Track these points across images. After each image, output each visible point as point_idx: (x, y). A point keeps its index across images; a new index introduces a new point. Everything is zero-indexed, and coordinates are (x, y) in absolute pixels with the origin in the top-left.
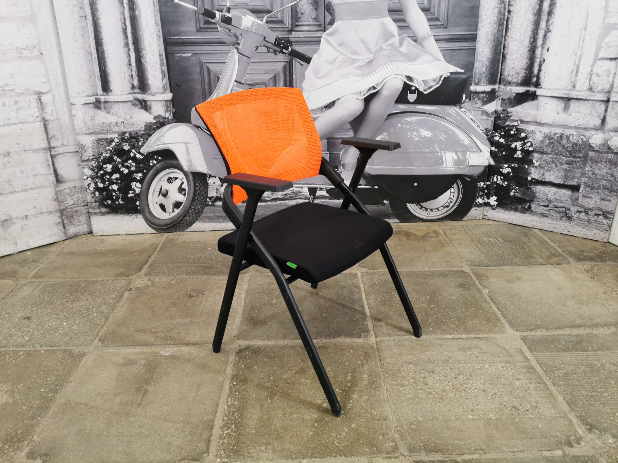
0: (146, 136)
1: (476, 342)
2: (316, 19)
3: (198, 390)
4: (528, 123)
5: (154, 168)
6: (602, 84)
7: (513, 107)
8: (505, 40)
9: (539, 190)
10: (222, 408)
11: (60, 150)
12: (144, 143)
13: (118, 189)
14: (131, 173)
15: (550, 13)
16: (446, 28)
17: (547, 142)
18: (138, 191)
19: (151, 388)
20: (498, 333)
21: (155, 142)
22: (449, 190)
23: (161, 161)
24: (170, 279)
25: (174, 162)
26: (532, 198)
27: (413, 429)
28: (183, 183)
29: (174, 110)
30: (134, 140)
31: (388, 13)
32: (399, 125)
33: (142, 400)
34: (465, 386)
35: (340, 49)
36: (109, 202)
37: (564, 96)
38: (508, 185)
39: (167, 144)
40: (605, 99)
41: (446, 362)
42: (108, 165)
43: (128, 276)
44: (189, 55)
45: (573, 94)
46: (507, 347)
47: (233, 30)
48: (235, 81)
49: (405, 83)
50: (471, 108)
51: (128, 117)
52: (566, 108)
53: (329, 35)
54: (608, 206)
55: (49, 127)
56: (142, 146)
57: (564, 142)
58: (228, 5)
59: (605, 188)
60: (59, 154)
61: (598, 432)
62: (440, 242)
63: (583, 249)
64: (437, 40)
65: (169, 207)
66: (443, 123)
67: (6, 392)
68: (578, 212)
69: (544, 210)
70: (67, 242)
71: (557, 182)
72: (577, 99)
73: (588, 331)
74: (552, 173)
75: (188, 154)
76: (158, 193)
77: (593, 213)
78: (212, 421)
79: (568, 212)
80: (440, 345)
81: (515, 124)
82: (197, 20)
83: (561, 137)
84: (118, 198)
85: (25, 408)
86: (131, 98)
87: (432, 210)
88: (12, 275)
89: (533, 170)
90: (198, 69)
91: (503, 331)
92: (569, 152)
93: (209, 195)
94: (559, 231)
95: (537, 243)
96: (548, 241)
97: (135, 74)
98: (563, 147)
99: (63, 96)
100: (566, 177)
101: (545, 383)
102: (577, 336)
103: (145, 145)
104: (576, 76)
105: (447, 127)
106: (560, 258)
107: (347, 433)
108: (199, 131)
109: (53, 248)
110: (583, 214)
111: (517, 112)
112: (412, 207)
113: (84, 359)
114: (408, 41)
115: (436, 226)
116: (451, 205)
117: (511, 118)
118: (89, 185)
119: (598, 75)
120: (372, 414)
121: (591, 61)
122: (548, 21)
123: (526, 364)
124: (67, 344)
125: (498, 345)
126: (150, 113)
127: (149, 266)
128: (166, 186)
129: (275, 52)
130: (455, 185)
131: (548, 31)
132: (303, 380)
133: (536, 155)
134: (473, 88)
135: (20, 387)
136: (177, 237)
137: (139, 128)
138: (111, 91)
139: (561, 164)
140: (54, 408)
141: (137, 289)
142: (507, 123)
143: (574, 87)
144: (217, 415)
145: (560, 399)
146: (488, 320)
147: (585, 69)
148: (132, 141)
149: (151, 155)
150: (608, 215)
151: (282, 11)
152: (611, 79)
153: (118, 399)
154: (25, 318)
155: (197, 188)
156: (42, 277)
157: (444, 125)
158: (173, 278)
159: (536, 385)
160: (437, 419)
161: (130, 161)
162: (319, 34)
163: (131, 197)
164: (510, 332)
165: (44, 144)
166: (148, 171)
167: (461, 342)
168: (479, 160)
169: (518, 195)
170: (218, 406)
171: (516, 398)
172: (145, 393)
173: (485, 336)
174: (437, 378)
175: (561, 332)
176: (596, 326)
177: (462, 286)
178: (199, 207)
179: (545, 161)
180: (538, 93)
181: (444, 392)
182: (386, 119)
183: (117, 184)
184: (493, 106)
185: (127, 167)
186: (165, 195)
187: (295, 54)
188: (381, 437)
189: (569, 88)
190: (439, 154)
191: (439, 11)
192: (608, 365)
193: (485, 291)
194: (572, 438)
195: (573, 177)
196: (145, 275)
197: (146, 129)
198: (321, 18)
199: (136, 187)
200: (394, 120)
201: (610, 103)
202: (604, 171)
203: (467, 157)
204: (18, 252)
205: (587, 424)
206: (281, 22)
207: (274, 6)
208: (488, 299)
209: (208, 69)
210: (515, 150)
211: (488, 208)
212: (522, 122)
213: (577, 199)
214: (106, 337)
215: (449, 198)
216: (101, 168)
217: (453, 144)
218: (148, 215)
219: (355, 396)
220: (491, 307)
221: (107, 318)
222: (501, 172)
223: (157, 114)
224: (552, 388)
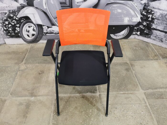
0: (18, 11)
1: (130, 95)
3: (43, 116)
4: (155, 8)
5: (23, 23)
7: (151, 2)
9: (154, 31)
12: (18, 14)
13: (12, 30)
14: (15, 24)
17: (161, 16)
19: (28, 115)
20: (137, 91)
21: (22, 14)
22: (125, 30)
23: (25, 20)
24: (33, 66)
25: (30, 21)
26: (152, 33)
28: (34, 28)
29: (27, 2)
30: (14, 13)
32: (110, 8)
33: (25, 120)
34: (126, 114)
36: (10, 34)
38: (144, 29)
39: (26, 14)
41: (121, 104)
42: (6, 22)
43: (18, 64)
46: (140, 97)
50: (137, 2)
51: (10, 4)
56: (17, 15)
63: (165, 53)
65: (31, 36)
66: (126, 7)
68: (165, 40)
69: (155, 38)
71: (161, 30)
73: (164, 90)
74: (160, 26)
75: (35, 18)
76: (26, 31)
79: (162, 40)
80: (119, 97)
81: (151, 8)
84: (12, 33)
87: (118, 36)
89: (154, 25)
91: (139, 90)
93: (44, 32)
94: (158, 45)
95: (151, 50)
96: (154, 49)
100: (164, 29)
101: (150, 113)
102: (161, 92)
103: (18, 15)
105: (127, 9)
106: (158, 57)
108: (37, 9)
111: (153, 4)
112: (112, 35)
113: (6, 102)
116: (125, 34)
117: (150, 6)
118: (1, 29)
123: (145, 105)
125: (137, 97)
126: (18, 3)
127: (25, 60)
128: (28, 29)
130: (127, 28)
132: (76, 112)
133: (156, 20)
136: (34, 46)
137: (15, 9)
139: (164, 24)
141: (22, 70)
142: (148, 8)
145: (155, 120)
146: (134, 85)
148: (13, 13)
149: (21, 18)
153: (18, 120)
155: (39, 30)
157: (126, 8)
158: (34, 65)
159: (148, 114)
161: (14, 20)
163: (17, 32)
164: (142, 91)
166: (21, 24)
167: (126, 95)
168: (136, 20)
169: (147, 32)
170: (49, 124)
171: (141, 119)
172: (26, 118)
173: (133, 92)
174: (118, 111)
175: (156, 90)
177: (127, 69)
178: (41, 36)
179: (158, 22)
181: (120, 117)
182: (106, 6)
183: (11, 28)
184: (144, 1)
185: (13, 22)
186: (28, 32)
190: (123, 18)
193: (134, 72)
195: (166, 29)
196: (24, 64)
197: (18, 9)
199: (18, 29)
200: (108, 6)
203: (133, 19)
208: (135, 76)
210: (149, 17)
211: (136, 35)
212: (153, 8)
213: (166, 36)
214: (12, 92)
215: (124, 32)
216: (4, 23)
217: (128, 15)
218: (23, 38)
219: (92, 119)
220: (135, 79)
221: (12, 84)
222: (143, 24)
223: (21, 3)
224: (153, 115)
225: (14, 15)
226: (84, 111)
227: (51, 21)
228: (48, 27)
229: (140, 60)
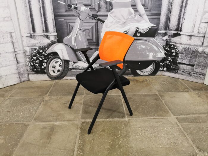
0: (48, 47)
1: (161, 120)
2: (106, 8)
3: (69, 138)
4: (177, 43)
5: (51, 58)
6: (202, 31)
7: (173, 38)
8: (170, 15)
9: (181, 66)
10: (77, 144)
11: (18, 52)
12: (47, 50)
14: (43, 60)
15: (185, 7)
16: (150, 11)
17: (184, 50)
18: (45, 66)
19: (52, 137)
20: (169, 116)
21: (51, 50)
22: (151, 66)
23: (53, 56)
25: (58, 56)
26: (178, 68)
27: (141, 151)
28: (60, 63)
29: (57, 38)
30: (44, 49)
31: (131, 6)
32: (134, 44)
33: (49, 141)
34: (158, 136)
35: (115, 18)
36: (35, 70)
37: (189, 35)
38: (170, 64)
39: (55, 50)
40: (204, 36)
41: (152, 127)
42: (35, 57)
43: (42, 96)
44: (63, 20)
45: (193, 34)
46: (171, 121)
47: (78, 11)
48: (79, 29)
49: (136, 30)
50: (158, 38)
51: (42, 41)
52: (190, 39)
53: (111, 13)
54: (204, 72)
55: (14, 44)
56: (47, 51)
57: (189, 50)
58: (76, 3)
59: (203, 66)
60: (18, 54)
61: (202, 151)
62: (148, 84)
63: (195, 86)
64: (147, 15)
67: (3, 139)
68: (194, 73)
69: (182, 73)
70: (21, 84)
71: (187, 63)
72: (194, 36)
73: (198, 115)
74: (185, 60)
75: (62, 53)
76: (52, 67)
77: (199, 74)
78: (74, 149)
79: (190, 73)
80: (149, 121)
81: (173, 44)
82: (66, 8)
83: (188, 49)
84: (38, 69)
85: (9, 144)
86: (43, 34)
87: (145, 72)
88: (2, 96)
89: (179, 59)
90: (66, 25)
91: (170, 116)
92: (191, 53)
93: (70, 68)
94: (187, 80)
95: (180, 84)
96: (184, 83)
97: (44, 26)
98: (189, 52)
99: (19, 34)
100: (190, 62)
101: (184, 134)
102: (195, 117)
103: (48, 50)
104: (194, 28)
106: (188, 89)
107: (120, 153)
108: (66, 46)
109: (16, 86)
110: (195, 74)
111: (174, 40)
112: (138, 71)
113: (29, 127)
114: (138, 16)
115: (146, 78)
116: (151, 71)
117: (172, 42)
118: (28, 64)
119: (201, 28)
120: (127, 146)
121: (199, 23)
122: (185, 9)
123: (178, 127)
124: (23, 121)
125: (169, 121)
126: (49, 40)
127: (50, 93)
128: (55, 64)
129: (92, 19)
130: (153, 64)
131: (185, 13)
132: (104, 134)
133: (180, 54)
134: (159, 32)
135: (7, 137)
136: (59, 82)
137: (45, 45)
138: (36, 32)
139: (188, 57)
140: (19, 145)
141: (46, 101)
142: (170, 43)
143: (193, 32)
144: (75, 147)
145: (190, 140)
146: (165, 112)
147: (197, 26)
150: (204, 75)
151: (95, 5)
152: (205, 30)
153: (41, 141)
154: (8, 112)
155: (65, 65)
156: (13, 96)
157: (149, 44)
158: (58, 97)
159: (182, 135)
160: (150, 147)
161: (42, 56)
162: (107, 13)
163: (43, 68)
164: (172, 116)
165: (13, 50)
166: (49, 59)
167: (156, 120)
168: (161, 56)
169: (174, 67)
170: (75, 143)
171: (175, 140)
172: (50, 139)
173: (164, 117)
174: (149, 133)
175: (189, 116)
176: (201, 114)
177: (156, 99)
178: (66, 71)
179: (183, 56)
180: (181, 34)
181: (151, 138)
183: (38, 64)
184: (166, 38)
185: (41, 58)
186: (54, 67)
187: (99, 20)
188: (131, 154)
189: (191, 32)
190: (148, 54)
191: (148, 5)
192: (205, 128)
193: (163, 101)
194: (194, 154)
195: (192, 62)
196: (49, 96)
197: (48, 45)
198: (108, 8)
199: (45, 65)
201: (205, 38)
202: (203, 60)
203: (157, 55)
204: (4, 87)
205: (199, 149)
206: (94, 9)
207: (92, 4)
208: (165, 104)
209: (69, 25)
210: (173, 52)
211: (164, 72)
212: (175, 43)
213: (193, 69)
214: (36, 118)
215: (150, 68)
216: (32, 58)
217: (152, 50)
218: (49, 74)
219: (121, 139)
220: (166, 107)
221: (36, 112)
222: (168, 60)
223: (52, 40)
224: (187, 136)
225: (44, 51)
226: (112, 133)
227: (78, 56)
228: (74, 63)
229: (170, 92)
